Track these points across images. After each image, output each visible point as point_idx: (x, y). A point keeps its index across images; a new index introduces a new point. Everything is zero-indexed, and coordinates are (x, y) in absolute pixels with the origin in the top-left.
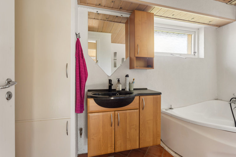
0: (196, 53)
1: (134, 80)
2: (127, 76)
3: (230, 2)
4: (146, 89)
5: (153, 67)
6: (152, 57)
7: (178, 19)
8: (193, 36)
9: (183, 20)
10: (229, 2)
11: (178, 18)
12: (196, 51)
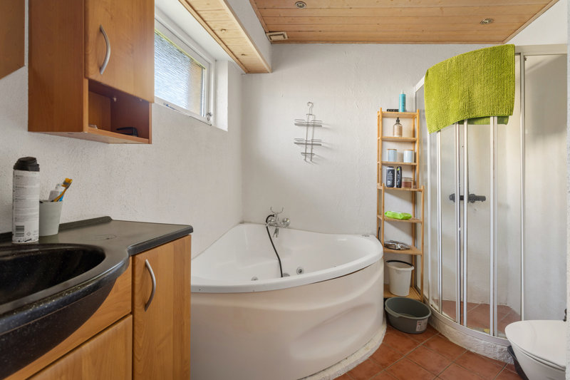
0: (210, 115)
1: (67, 184)
2: (26, 164)
3: (271, 34)
4: (106, 220)
5: (148, 138)
6: (147, 98)
7: (196, 11)
8: (205, 72)
9: (205, 21)
10: (270, 32)
11: (197, 9)
12: (212, 111)
